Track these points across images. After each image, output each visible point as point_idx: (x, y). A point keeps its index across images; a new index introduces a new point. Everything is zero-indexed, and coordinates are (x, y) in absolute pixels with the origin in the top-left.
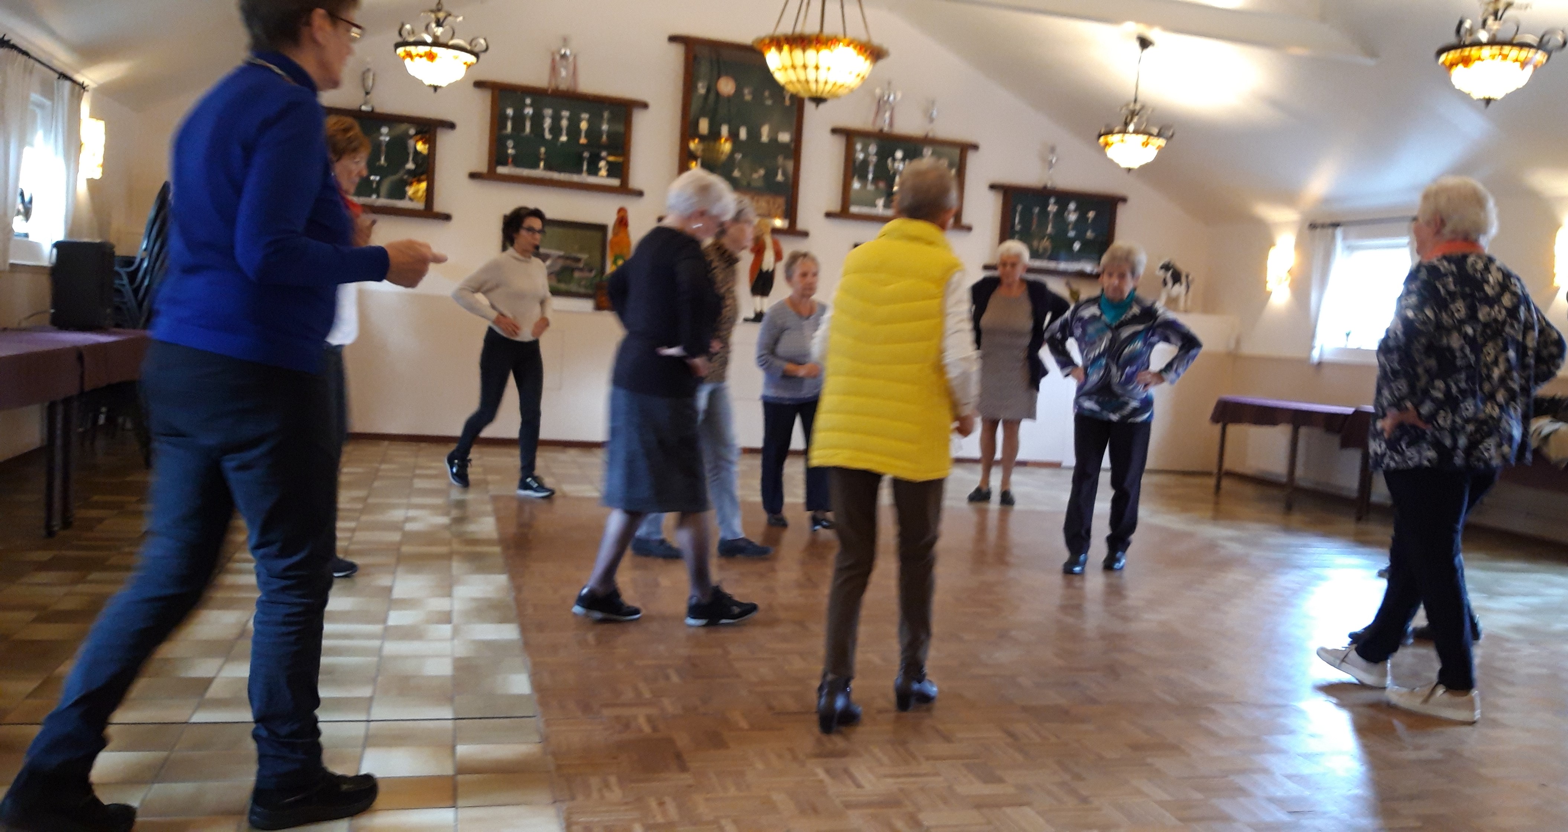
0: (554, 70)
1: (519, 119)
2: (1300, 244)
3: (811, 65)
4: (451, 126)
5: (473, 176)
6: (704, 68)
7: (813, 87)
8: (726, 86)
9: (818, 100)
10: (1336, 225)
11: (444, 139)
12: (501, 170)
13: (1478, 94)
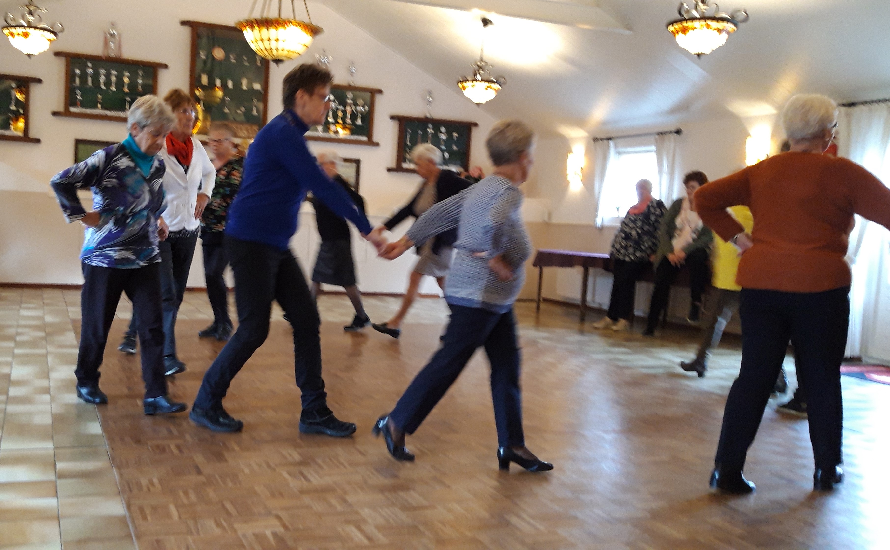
0: (106, 44)
1: (84, 77)
2: (589, 152)
3: (273, 38)
4: (39, 81)
5: (55, 114)
6: (204, 41)
7: (275, 52)
8: (219, 54)
9: (278, 61)
10: (609, 139)
11: (35, 90)
12: (73, 110)
13: (694, 50)
